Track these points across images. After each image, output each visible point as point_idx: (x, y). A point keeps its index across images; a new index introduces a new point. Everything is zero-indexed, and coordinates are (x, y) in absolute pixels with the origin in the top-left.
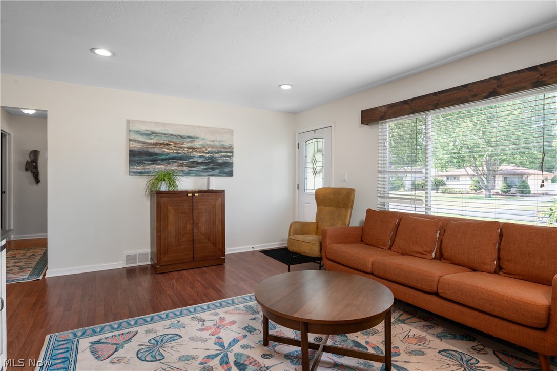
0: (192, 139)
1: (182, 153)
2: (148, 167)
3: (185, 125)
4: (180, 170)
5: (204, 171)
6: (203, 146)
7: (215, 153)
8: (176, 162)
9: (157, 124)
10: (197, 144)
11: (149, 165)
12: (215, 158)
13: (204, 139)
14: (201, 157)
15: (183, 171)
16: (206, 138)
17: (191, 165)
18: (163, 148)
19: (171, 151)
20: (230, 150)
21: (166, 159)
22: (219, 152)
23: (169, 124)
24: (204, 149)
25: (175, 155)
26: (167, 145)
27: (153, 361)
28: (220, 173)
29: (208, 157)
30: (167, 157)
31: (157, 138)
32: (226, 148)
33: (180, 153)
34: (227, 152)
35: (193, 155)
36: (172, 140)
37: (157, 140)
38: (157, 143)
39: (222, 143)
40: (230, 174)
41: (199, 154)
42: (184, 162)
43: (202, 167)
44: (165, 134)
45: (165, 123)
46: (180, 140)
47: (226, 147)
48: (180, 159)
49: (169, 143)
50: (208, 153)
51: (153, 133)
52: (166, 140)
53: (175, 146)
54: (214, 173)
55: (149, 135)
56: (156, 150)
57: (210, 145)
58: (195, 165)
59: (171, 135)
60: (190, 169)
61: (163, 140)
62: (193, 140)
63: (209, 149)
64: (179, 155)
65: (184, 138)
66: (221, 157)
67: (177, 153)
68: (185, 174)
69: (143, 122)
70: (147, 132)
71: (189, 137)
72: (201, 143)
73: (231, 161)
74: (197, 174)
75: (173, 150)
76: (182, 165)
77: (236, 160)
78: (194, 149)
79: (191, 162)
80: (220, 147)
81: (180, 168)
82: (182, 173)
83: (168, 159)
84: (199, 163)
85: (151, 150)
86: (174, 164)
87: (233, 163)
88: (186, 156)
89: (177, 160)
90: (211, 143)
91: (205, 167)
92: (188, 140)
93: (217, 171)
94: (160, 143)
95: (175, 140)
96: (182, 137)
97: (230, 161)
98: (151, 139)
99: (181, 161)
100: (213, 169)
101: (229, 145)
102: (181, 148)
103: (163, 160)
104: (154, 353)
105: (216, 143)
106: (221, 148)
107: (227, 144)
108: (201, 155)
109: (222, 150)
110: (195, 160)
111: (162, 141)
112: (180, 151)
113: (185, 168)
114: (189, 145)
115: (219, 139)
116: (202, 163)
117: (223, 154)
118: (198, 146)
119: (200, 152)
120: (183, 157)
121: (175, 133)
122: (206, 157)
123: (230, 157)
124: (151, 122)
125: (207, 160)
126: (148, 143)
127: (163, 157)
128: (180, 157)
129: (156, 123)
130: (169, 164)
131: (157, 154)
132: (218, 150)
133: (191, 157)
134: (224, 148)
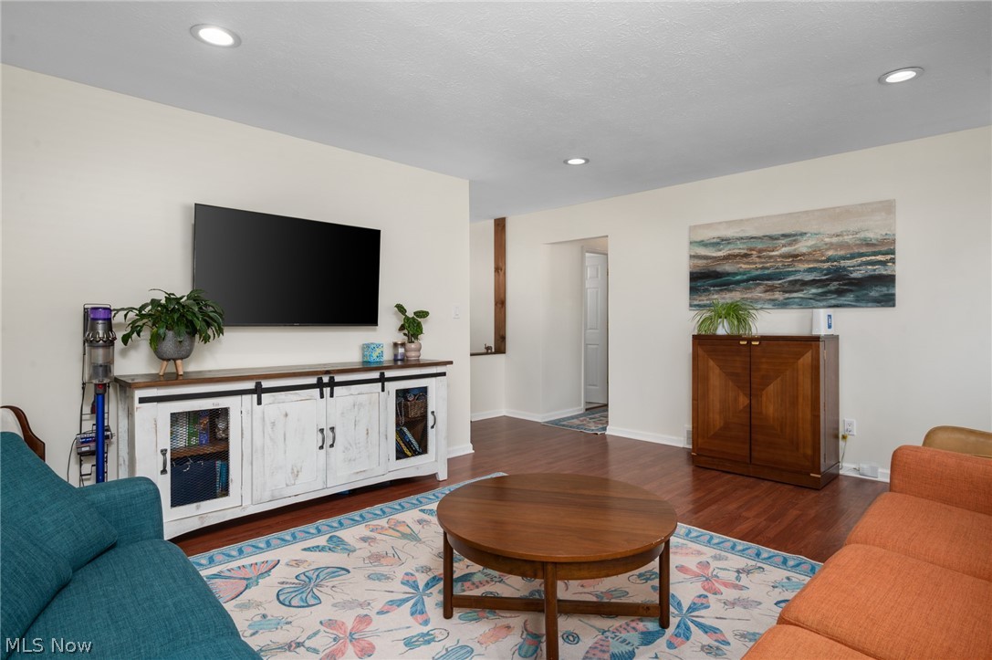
0: (792, 237)
1: (772, 267)
2: (716, 296)
3: (779, 215)
4: (769, 298)
5: (818, 298)
6: (816, 249)
7: (844, 258)
8: (760, 284)
9: (730, 223)
10: (803, 246)
11: (718, 292)
12: (844, 268)
13: (816, 234)
14: (810, 270)
15: (773, 300)
16: (822, 231)
17: (790, 288)
18: (738, 263)
19: (751, 266)
20: (884, 249)
21: (743, 281)
22: (852, 257)
23: (748, 220)
24: (817, 256)
25: (759, 272)
26: (746, 256)
27: (303, 607)
28: (857, 301)
29: (828, 269)
30: (745, 277)
31: (730, 246)
32: (873, 245)
33: (768, 268)
34: (875, 254)
35: (793, 269)
36: (753, 245)
37: (730, 250)
38: (729, 255)
39: (862, 235)
40: (888, 301)
41: (807, 266)
42: (777, 282)
43: (814, 291)
44: (742, 238)
45: (742, 220)
46: (770, 244)
47: (874, 241)
48: (769, 277)
49: (749, 253)
50: (828, 260)
51: (723, 240)
52: (743, 249)
53: (759, 257)
54: (842, 300)
55: (718, 244)
56: (728, 267)
57: (832, 244)
58: (798, 287)
59: (752, 238)
60: (787, 295)
61: (739, 249)
62: (795, 241)
63: (830, 253)
64: (766, 272)
65: (777, 239)
66: (859, 266)
67: (763, 268)
68: (778, 305)
69: (709, 226)
70: (715, 240)
71: (785, 236)
72: (811, 243)
73: (889, 272)
74: (804, 304)
75: (756, 263)
76: (771, 289)
77: (902, 270)
78: (797, 256)
79: (790, 282)
80: (856, 245)
81: (768, 296)
82: (773, 303)
83: (747, 281)
84: (805, 284)
85: (719, 269)
86: (758, 289)
87: (894, 276)
88: (781, 273)
89: (763, 280)
90: (835, 240)
91: (820, 290)
92: (783, 242)
93: (851, 297)
94: (734, 256)
95: (760, 246)
96: (772, 238)
97: (885, 273)
98: (720, 251)
99: (769, 283)
100: (840, 293)
101: (879, 237)
102: (771, 257)
103: (738, 283)
104: (304, 595)
105: (847, 238)
106: (860, 246)
107: (873, 235)
108: (811, 266)
109: (864, 250)
110: (797, 278)
111: (737, 251)
112: (768, 265)
113: (778, 296)
114: (785, 250)
115: (853, 227)
116: (813, 283)
117: (864, 259)
118: (804, 250)
119: (809, 262)
120: (774, 274)
121: (760, 234)
122: (821, 270)
123: (883, 263)
124: (720, 223)
125: (825, 275)
126: (715, 257)
127: (738, 278)
128: (768, 275)
129: (726, 222)
130: (749, 288)
131: (728, 274)
132: (852, 251)
133: (789, 273)
134: (868, 245)
